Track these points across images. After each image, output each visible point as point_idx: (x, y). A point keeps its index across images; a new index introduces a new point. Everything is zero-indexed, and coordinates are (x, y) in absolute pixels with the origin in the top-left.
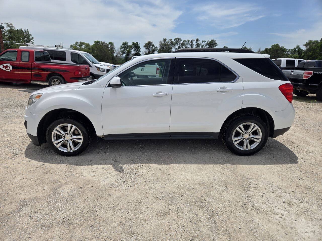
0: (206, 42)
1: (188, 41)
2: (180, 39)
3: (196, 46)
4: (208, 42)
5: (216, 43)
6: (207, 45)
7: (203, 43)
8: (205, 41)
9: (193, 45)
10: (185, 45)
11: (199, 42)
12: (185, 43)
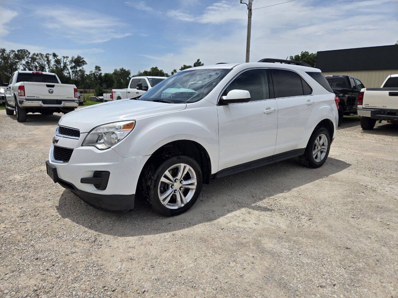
0: (70, 59)
1: (41, 55)
2: (27, 51)
3: (55, 62)
4: (72, 58)
5: (84, 61)
6: (73, 63)
7: (64, 59)
8: (67, 57)
9: (50, 61)
10: (37, 60)
11: (58, 58)
12: (37, 58)
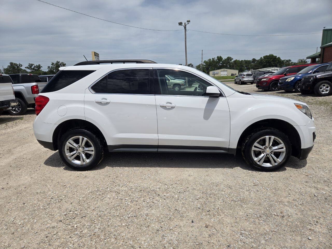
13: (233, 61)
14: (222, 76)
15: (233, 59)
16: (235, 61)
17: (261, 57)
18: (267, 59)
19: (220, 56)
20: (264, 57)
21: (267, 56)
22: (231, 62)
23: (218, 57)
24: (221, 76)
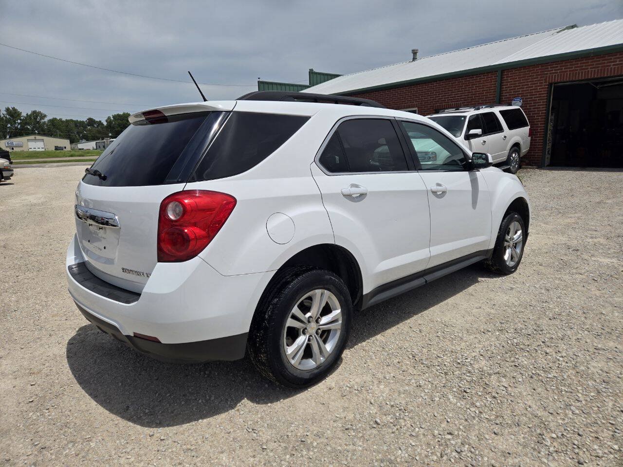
13: (46, 120)
14: (32, 150)
15: (45, 116)
16: (53, 121)
17: (109, 117)
18: (120, 120)
19: (14, 108)
20: (114, 117)
21: (118, 115)
22: (43, 121)
23: (8, 110)
24: (30, 150)
